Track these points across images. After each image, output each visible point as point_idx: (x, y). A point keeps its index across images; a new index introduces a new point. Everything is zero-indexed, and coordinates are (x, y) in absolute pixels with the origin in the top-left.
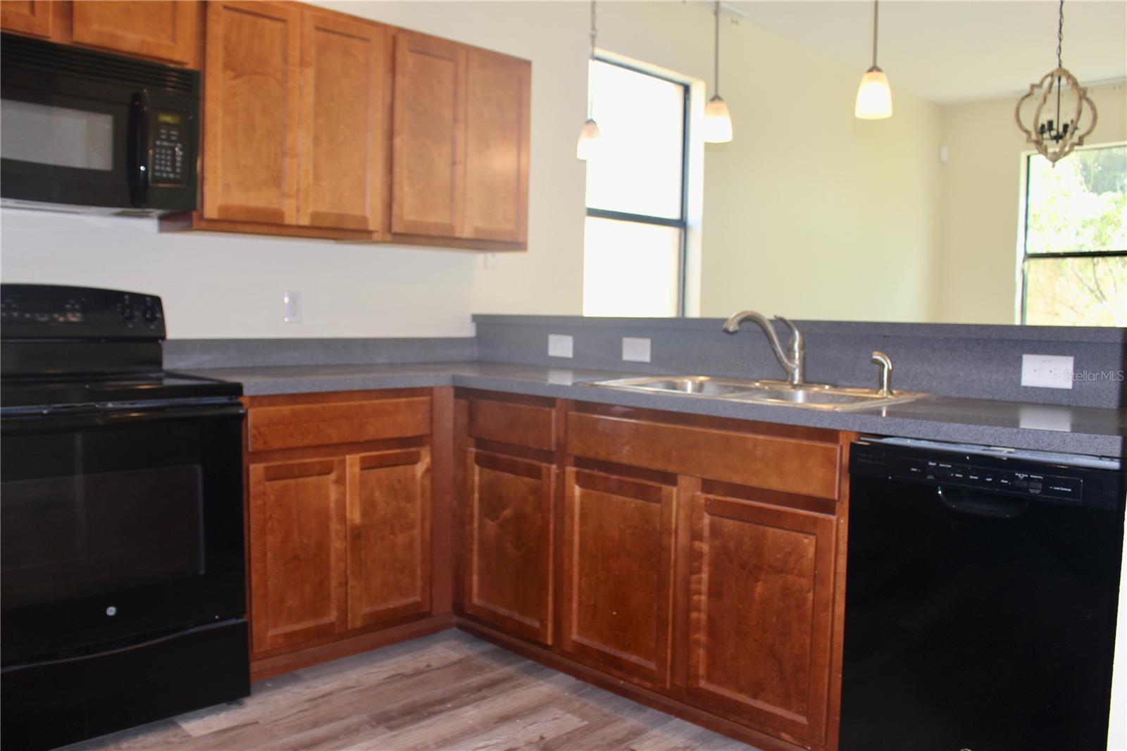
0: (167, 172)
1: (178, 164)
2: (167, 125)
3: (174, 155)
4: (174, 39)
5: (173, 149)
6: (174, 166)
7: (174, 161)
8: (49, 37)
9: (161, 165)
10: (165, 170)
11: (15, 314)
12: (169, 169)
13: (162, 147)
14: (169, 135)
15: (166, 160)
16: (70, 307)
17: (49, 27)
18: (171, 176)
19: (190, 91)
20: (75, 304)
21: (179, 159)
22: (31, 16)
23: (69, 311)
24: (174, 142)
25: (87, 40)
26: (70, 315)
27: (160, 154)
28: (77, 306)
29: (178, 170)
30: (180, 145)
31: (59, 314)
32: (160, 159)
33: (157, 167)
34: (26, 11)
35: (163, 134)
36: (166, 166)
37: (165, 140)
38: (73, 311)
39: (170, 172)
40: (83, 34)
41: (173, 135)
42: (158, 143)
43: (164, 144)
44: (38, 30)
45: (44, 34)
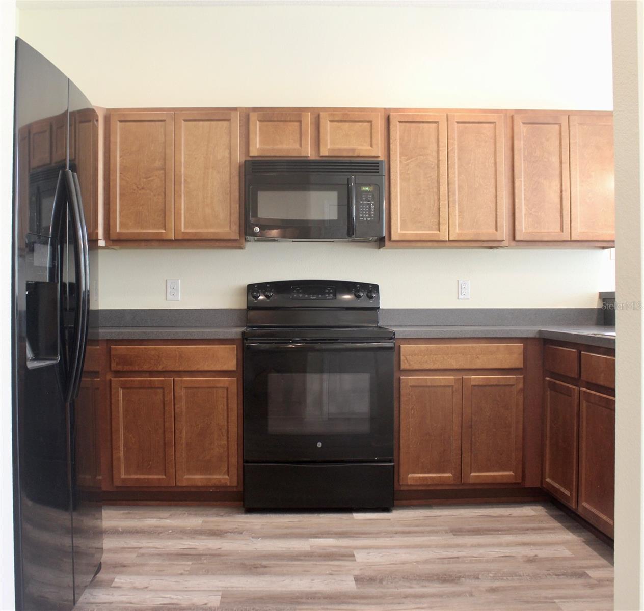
0: (367, 217)
1: (373, 213)
2: (367, 192)
3: (370, 208)
4: (371, 146)
5: (369, 205)
6: (369, 214)
7: (370, 211)
8: (308, 157)
9: (363, 214)
10: (365, 217)
11: (301, 295)
12: (367, 216)
13: (363, 204)
14: (367, 197)
15: (366, 211)
16: (327, 291)
17: (308, 152)
18: (369, 219)
19: (378, 172)
20: (330, 290)
21: (373, 210)
22: (300, 148)
23: (327, 293)
24: (369, 201)
25: (326, 154)
26: (327, 295)
27: (363, 208)
28: (331, 291)
29: (373, 216)
30: (373, 202)
31: (322, 295)
32: (363, 211)
33: (361, 216)
34: (297, 146)
35: (364, 197)
36: (366, 214)
37: (365, 200)
38: (329, 293)
39: (368, 217)
40: (324, 152)
41: (370, 197)
42: (361, 202)
43: (364, 202)
44: (303, 154)
45: (306, 155)
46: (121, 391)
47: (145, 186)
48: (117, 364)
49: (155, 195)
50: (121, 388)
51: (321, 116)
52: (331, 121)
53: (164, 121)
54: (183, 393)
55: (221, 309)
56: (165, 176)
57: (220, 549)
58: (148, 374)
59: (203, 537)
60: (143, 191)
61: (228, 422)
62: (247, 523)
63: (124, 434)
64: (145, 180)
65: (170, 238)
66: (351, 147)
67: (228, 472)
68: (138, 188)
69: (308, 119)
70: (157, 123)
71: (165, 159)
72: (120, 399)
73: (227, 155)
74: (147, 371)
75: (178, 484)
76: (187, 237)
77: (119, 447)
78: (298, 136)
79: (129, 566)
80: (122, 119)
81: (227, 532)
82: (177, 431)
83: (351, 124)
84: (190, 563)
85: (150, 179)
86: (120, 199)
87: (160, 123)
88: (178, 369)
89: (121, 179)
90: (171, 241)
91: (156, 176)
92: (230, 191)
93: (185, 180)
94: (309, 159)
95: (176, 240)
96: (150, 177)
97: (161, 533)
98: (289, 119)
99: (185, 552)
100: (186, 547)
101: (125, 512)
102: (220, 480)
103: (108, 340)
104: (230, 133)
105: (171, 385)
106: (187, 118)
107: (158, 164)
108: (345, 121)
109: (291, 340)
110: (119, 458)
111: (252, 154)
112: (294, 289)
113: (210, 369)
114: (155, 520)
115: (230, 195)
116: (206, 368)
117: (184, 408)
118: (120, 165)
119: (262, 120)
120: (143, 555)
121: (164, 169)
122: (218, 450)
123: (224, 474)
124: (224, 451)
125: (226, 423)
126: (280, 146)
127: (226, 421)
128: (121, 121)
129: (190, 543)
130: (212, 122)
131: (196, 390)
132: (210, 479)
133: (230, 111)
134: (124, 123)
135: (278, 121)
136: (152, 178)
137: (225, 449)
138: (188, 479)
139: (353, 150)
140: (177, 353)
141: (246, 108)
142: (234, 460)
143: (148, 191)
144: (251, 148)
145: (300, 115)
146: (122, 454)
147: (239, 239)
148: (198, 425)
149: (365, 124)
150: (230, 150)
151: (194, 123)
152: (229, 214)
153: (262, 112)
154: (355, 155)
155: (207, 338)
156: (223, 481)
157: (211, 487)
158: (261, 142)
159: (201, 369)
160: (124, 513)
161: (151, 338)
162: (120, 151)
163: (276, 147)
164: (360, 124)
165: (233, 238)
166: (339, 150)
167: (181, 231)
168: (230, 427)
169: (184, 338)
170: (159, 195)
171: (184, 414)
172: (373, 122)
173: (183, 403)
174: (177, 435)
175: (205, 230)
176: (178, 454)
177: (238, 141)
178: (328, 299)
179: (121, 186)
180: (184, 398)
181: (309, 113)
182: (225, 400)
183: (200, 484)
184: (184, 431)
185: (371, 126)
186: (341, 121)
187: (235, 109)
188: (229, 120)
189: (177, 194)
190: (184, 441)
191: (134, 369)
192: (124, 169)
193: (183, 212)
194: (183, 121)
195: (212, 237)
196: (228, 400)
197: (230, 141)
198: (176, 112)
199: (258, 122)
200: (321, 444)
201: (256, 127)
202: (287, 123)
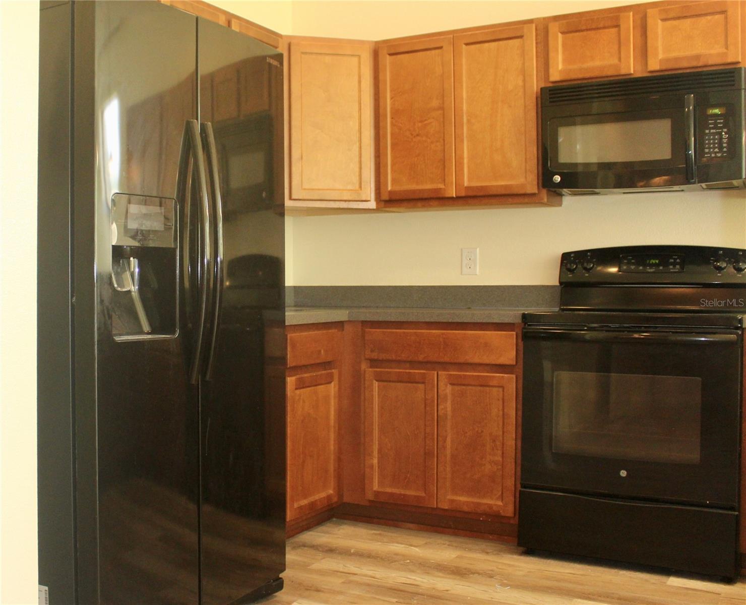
0: (716, 153)
1: (725, 145)
2: (716, 115)
3: (721, 138)
4: (727, 48)
5: (720, 134)
6: (720, 147)
7: (720, 143)
8: (631, 74)
9: (709, 148)
10: (713, 152)
11: (633, 267)
12: (717, 150)
13: (710, 134)
14: (716, 124)
15: (714, 144)
16: (673, 261)
17: (631, 67)
18: (719, 155)
19: (733, 85)
20: (676, 259)
21: (725, 141)
22: (619, 63)
23: (671, 264)
24: (721, 128)
25: (657, 68)
26: (671, 267)
27: (709, 140)
28: (678, 261)
29: (725, 150)
30: (725, 130)
31: (664, 267)
32: (709, 144)
33: (707, 150)
34: (616, 61)
35: (711, 124)
36: (714, 148)
37: (713, 128)
38: (674, 264)
39: (718, 152)
40: (654, 65)
41: (720, 123)
42: (707, 131)
43: (712, 131)
44: (623, 72)
45: (627, 72)
46: (376, 384)
47: (420, 132)
48: (372, 351)
49: (432, 143)
50: (377, 381)
51: (649, 15)
52: (664, 20)
53: (441, 48)
54: (448, 391)
55: (529, 286)
56: (444, 118)
57: (447, 591)
58: (408, 365)
59: (440, 574)
60: (419, 138)
61: (503, 432)
62: (510, 565)
63: (380, 438)
64: (420, 124)
65: (450, 195)
66: (695, 52)
67: (502, 498)
68: (412, 135)
69: (629, 22)
70: (433, 52)
71: (443, 96)
72: (374, 393)
73: (520, 83)
74: (405, 362)
75: (440, 506)
76: (471, 193)
77: (373, 452)
78: (616, 47)
79: (323, 592)
80: (393, 51)
81: (473, 573)
82: (440, 439)
83: (693, 20)
84: (395, 600)
85: (426, 122)
86: (392, 149)
87: (437, 51)
88: (442, 360)
89: (392, 125)
90: (452, 198)
91: (433, 118)
92: (525, 131)
93: (469, 121)
94: (632, 77)
95: (458, 198)
96: (426, 120)
97: (395, 561)
98: (601, 25)
99: (401, 588)
100: (409, 581)
101: (375, 532)
102: (490, 506)
103: (363, 322)
104: (523, 54)
105: (433, 380)
106: (469, 41)
107: (435, 103)
108: (685, 17)
109: (585, 326)
110: (372, 467)
111: (552, 79)
112: (624, 258)
113: (481, 361)
114: (403, 546)
115: (525, 135)
116: (476, 360)
117: (449, 409)
118: (391, 108)
119: (566, 31)
120: (350, 582)
121: (442, 108)
122: (490, 467)
123: (497, 499)
124: (498, 469)
125: (501, 433)
126: (590, 64)
127: (501, 429)
128: (390, 55)
129: (417, 579)
130: (501, 43)
131: (464, 387)
132: (479, 504)
133: (521, 26)
134: (394, 57)
135: (587, 30)
136: (429, 121)
137: (500, 467)
138: (452, 501)
139: (698, 57)
140: (441, 340)
141: (544, 18)
142: (510, 482)
143: (424, 139)
144: (551, 71)
145: (617, 18)
146: (375, 461)
147: (537, 192)
148: (467, 433)
149: (717, 17)
150: (524, 77)
151: (478, 46)
152: (524, 159)
153: (565, 21)
154: (700, 64)
155: (479, 321)
156: (494, 508)
157: (481, 515)
158: (564, 61)
159: (471, 361)
160: (373, 534)
161: (411, 319)
162: (391, 91)
163: (585, 66)
164: (709, 18)
165: (529, 191)
166: (677, 59)
167: (464, 185)
168: (505, 438)
169: (450, 321)
170: (437, 141)
171: (449, 417)
172: (729, 13)
173: (449, 404)
174: (440, 443)
175: (494, 183)
176: (441, 468)
177: (533, 64)
178: (672, 272)
179: (392, 134)
180: (449, 397)
181: (631, 13)
182: (501, 402)
183: (466, 509)
184: (449, 440)
185: (726, 18)
186: (679, 18)
187: (530, 21)
188: (521, 37)
189: (459, 138)
190: (448, 452)
191: (390, 358)
192: (396, 113)
193: (466, 161)
194: (464, 46)
195: (503, 192)
196: (503, 403)
197: (524, 64)
198: (455, 35)
199: (560, 35)
200: (625, 473)
201: (558, 41)
202: (601, 31)
